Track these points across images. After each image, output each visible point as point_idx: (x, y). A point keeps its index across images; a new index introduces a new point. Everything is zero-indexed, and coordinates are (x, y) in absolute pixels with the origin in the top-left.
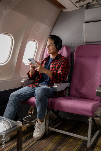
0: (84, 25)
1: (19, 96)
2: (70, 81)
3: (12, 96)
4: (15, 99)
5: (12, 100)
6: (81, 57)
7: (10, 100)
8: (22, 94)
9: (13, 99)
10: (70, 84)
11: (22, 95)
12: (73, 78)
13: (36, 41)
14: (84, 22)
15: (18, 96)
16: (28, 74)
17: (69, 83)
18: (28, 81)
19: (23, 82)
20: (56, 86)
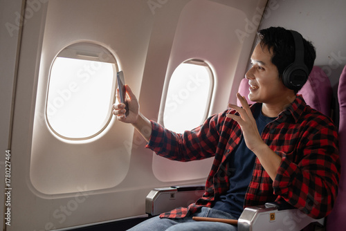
13: (207, 62)
18: (172, 196)
19: (151, 195)
20: (249, 222)
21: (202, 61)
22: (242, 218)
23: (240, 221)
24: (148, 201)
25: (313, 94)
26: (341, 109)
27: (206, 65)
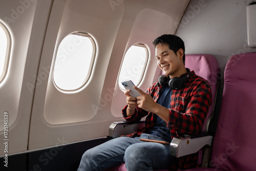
0: (248, 9)
1: (99, 159)
2: (212, 132)
3: (86, 157)
4: (92, 163)
5: (85, 165)
6: (240, 79)
7: (82, 165)
8: (105, 154)
9: (87, 164)
10: (213, 140)
11: (105, 158)
12: (219, 125)
13: (146, 45)
14: (248, 3)
15: (97, 157)
16: (124, 111)
17: (210, 137)
18: (124, 127)
19: (113, 126)
20: (177, 145)
21: (143, 45)
22: (173, 143)
23: (172, 144)
24: (110, 130)
25: (210, 72)
26: (225, 82)
27: (145, 47)
